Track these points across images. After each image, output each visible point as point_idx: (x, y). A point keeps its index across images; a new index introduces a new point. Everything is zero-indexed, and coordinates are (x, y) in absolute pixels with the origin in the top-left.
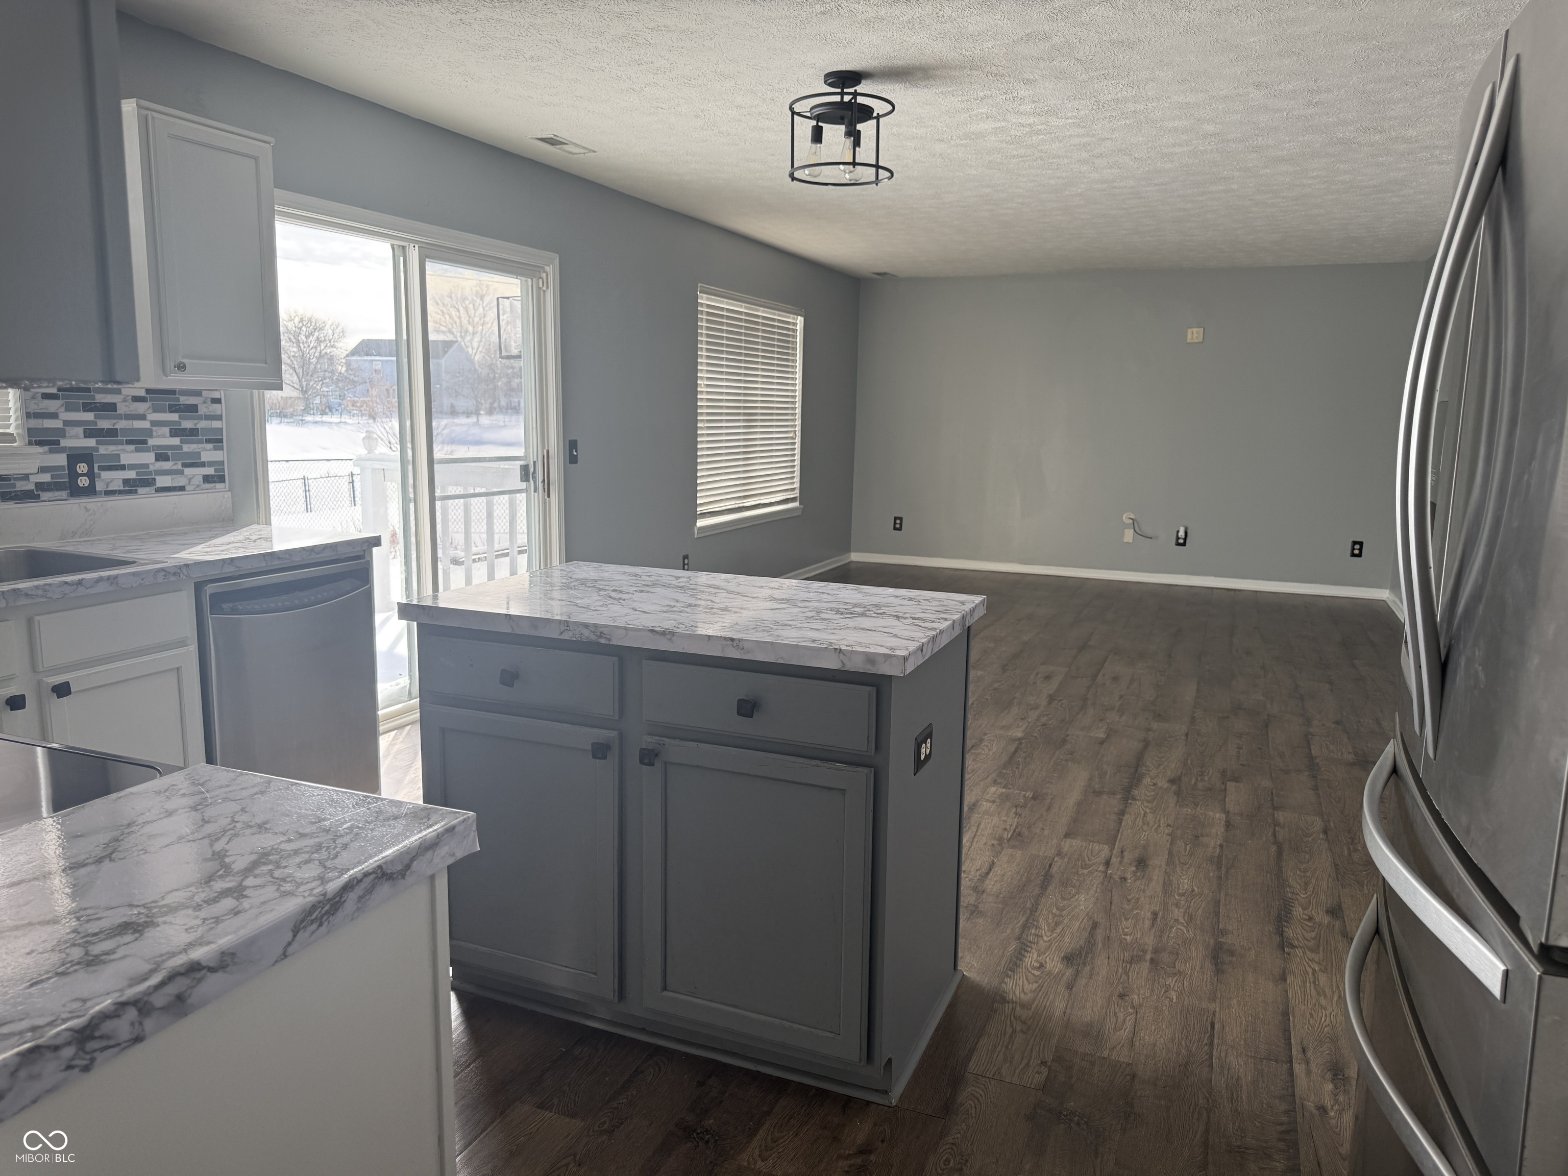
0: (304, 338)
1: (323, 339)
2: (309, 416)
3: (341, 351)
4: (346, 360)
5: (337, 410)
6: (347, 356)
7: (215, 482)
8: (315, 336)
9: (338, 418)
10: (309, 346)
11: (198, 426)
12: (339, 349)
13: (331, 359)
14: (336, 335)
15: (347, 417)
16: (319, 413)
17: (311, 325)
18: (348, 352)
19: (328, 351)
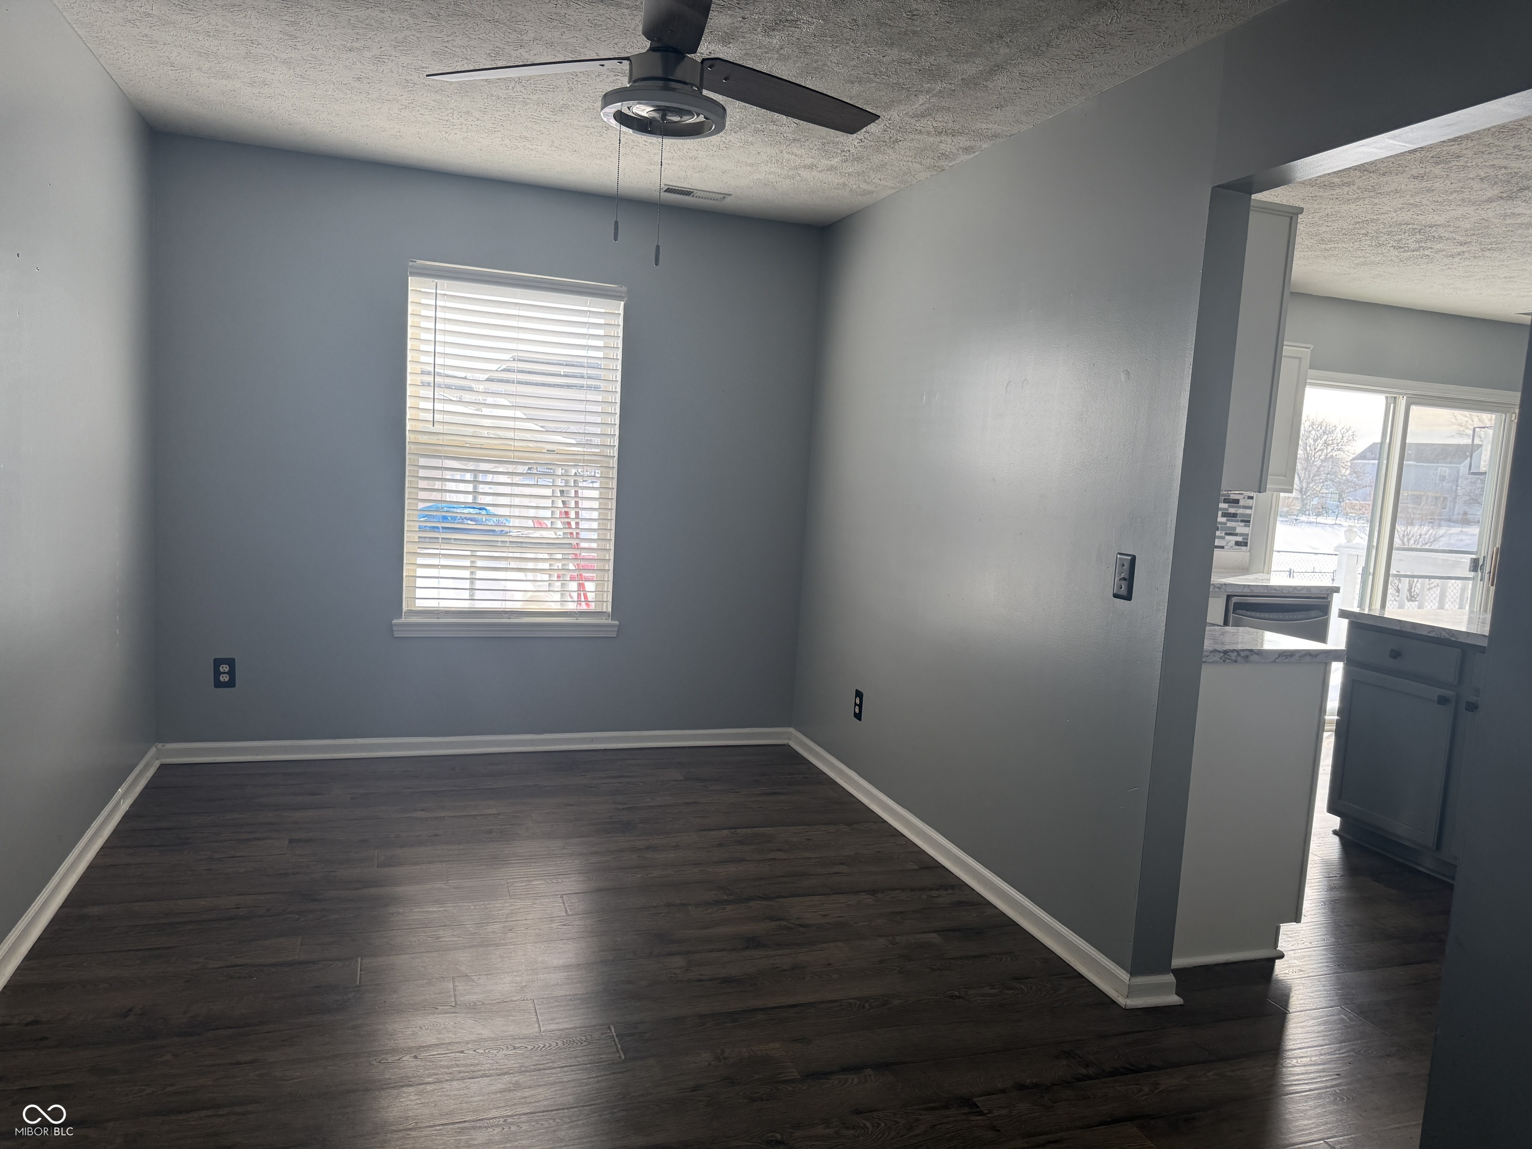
0: (1311, 441)
1: (1330, 442)
2: (1304, 516)
3: (1348, 454)
4: (1352, 464)
5: (1333, 512)
6: (1354, 459)
7: (1241, 546)
8: (1323, 439)
9: (1333, 520)
10: (1315, 449)
11: (1238, 512)
12: (1346, 453)
13: (1335, 461)
14: (1345, 439)
15: (1342, 519)
16: (1314, 514)
17: (1321, 428)
18: (1354, 456)
19: (1334, 453)
